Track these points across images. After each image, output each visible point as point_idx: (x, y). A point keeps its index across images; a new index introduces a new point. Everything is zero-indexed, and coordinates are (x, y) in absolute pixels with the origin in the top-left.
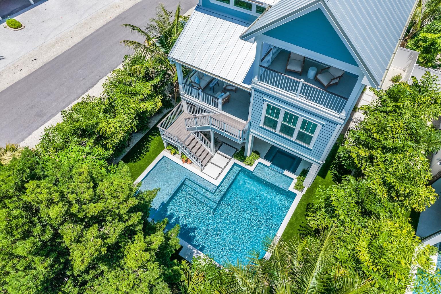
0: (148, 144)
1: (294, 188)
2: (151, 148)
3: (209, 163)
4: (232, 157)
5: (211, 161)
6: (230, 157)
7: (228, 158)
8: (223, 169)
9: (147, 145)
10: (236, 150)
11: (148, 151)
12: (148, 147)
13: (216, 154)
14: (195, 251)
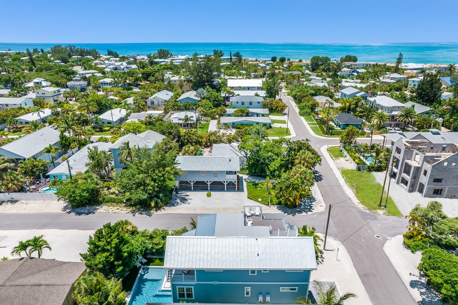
14: (131, 295)
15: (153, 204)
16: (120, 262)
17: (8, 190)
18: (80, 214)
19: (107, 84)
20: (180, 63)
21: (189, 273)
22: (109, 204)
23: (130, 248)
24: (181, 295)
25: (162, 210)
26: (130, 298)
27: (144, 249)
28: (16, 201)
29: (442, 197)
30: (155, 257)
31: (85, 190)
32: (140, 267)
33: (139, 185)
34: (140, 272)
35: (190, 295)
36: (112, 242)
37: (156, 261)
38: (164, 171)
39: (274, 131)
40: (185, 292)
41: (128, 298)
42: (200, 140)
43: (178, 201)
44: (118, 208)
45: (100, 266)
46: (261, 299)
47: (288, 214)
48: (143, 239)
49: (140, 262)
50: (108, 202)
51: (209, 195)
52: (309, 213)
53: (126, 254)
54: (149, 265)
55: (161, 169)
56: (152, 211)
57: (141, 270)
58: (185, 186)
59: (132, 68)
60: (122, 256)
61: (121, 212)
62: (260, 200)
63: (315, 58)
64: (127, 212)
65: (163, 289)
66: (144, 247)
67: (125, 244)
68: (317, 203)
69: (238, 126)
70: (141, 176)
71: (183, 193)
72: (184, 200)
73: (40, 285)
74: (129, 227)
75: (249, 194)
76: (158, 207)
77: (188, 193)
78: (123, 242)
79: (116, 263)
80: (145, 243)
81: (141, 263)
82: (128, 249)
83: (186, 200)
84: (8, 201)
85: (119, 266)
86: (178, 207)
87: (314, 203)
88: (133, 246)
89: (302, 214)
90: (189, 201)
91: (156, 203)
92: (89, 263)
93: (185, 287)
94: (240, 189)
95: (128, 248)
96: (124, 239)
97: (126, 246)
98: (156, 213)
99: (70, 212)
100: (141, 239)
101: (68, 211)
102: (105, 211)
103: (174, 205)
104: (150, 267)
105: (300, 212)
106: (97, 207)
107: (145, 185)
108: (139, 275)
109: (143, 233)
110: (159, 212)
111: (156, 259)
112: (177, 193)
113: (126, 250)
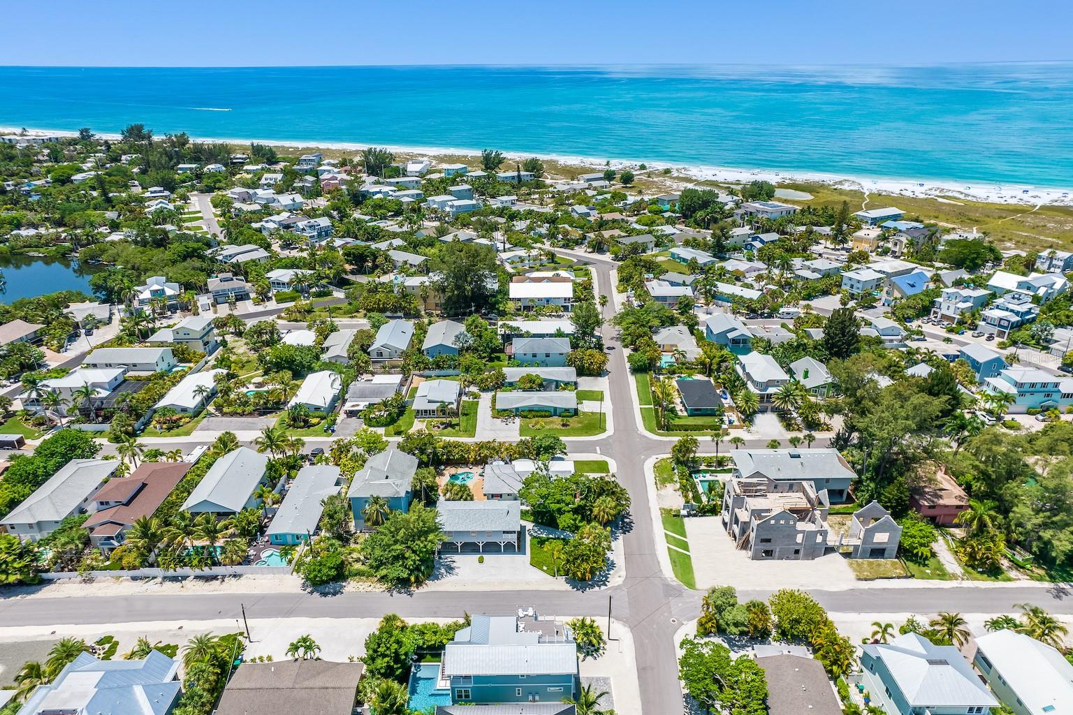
15: (413, 579)
17: (232, 563)
18: (325, 594)
19: (284, 284)
20: (412, 196)
21: (467, 678)
22: (357, 578)
23: (405, 649)
24: (460, 696)
25: (424, 586)
27: (416, 646)
28: (240, 576)
29: (773, 559)
30: (425, 652)
31: (333, 568)
32: (412, 664)
33: (396, 558)
35: (467, 696)
37: (427, 657)
38: (426, 540)
39: (580, 423)
40: (463, 694)
42: (466, 456)
43: (443, 571)
44: (370, 583)
45: (383, 671)
46: (531, 698)
47: (578, 590)
49: (411, 659)
50: (356, 575)
51: (481, 561)
52: (603, 588)
53: (402, 656)
54: (421, 662)
55: (423, 539)
56: (412, 589)
57: (413, 668)
58: (449, 548)
59: (321, 226)
61: (374, 590)
62: (545, 568)
63: (687, 194)
64: (381, 590)
65: (438, 688)
66: (415, 644)
68: (616, 572)
69: (525, 414)
70: (398, 547)
71: (448, 558)
72: (450, 569)
73: (327, 688)
74: (399, 624)
75: (532, 558)
76: (419, 583)
77: (455, 557)
81: (414, 661)
83: (452, 569)
84: (230, 575)
85: (398, 669)
86: (443, 580)
87: (611, 572)
88: (407, 646)
89: (594, 590)
90: (457, 570)
91: (417, 578)
92: (371, 667)
93: (463, 690)
94: (521, 550)
98: (417, 591)
99: (311, 593)
101: (309, 590)
102: (354, 590)
103: (438, 579)
105: (592, 586)
106: (344, 584)
107: (404, 558)
109: (412, 628)
110: (421, 590)
111: (427, 654)
112: (440, 558)
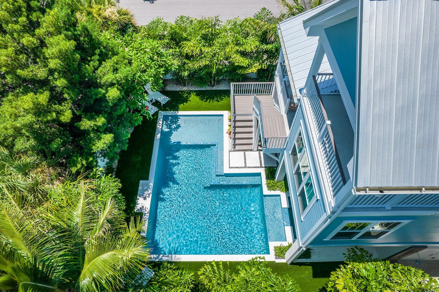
0: (225, 98)
1: (275, 247)
2: (223, 102)
3: (243, 153)
4: (265, 167)
5: (247, 153)
6: (263, 165)
7: (261, 165)
8: (245, 167)
9: (223, 97)
10: (276, 166)
11: (218, 102)
12: (223, 98)
13: (258, 152)
14: (150, 191)
16: (101, 121)
23: (124, 71)
26: (149, 200)
27: (162, 70)
30: (185, 89)
32: (156, 114)
34: (159, 127)
36: (48, 52)
37: (190, 99)
41: (145, 199)
48: (155, 43)
49: (154, 101)
53: (113, 93)
54: (177, 110)
57: (161, 122)
60: (103, 99)
66: (160, 66)
67: (103, 57)
78: (97, 51)
79: (86, 124)
80: (160, 55)
81: (156, 104)
82: (119, 75)
88: (130, 63)
95: (116, 70)
96: (100, 43)
97: (108, 64)
100: (149, 44)
104: (180, 113)
108: (158, 136)
109: (149, 28)
111: (189, 93)
113: (110, 77)
